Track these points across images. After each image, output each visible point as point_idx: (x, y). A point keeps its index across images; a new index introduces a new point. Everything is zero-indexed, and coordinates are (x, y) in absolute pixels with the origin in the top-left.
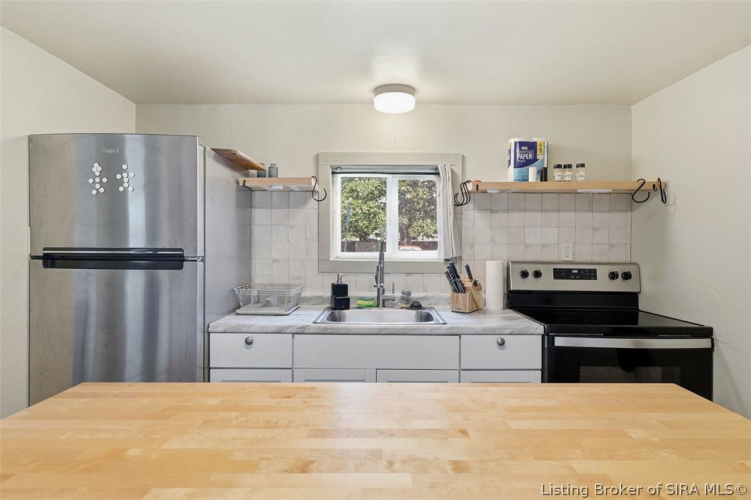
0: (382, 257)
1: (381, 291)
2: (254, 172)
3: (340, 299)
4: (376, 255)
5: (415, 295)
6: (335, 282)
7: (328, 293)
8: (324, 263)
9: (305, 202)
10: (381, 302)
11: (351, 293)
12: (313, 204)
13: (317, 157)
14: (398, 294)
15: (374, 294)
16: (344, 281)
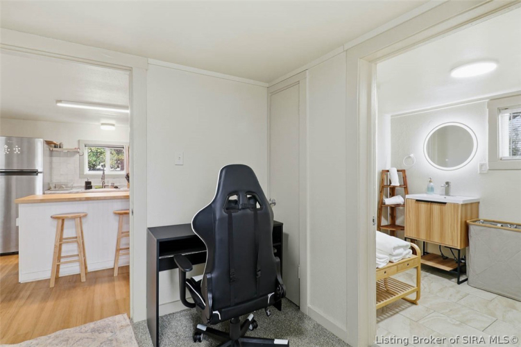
0: (104, 173)
1: (103, 183)
2: (53, 145)
3: (88, 186)
4: (102, 172)
5: (115, 185)
6: (87, 181)
7: (84, 185)
8: (82, 175)
9: (74, 155)
10: (104, 186)
11: (92, 184)
12: (78, 155)
13: (79, 141)
14: (110, 185)
15: (101, 185)
16: (89, 181)
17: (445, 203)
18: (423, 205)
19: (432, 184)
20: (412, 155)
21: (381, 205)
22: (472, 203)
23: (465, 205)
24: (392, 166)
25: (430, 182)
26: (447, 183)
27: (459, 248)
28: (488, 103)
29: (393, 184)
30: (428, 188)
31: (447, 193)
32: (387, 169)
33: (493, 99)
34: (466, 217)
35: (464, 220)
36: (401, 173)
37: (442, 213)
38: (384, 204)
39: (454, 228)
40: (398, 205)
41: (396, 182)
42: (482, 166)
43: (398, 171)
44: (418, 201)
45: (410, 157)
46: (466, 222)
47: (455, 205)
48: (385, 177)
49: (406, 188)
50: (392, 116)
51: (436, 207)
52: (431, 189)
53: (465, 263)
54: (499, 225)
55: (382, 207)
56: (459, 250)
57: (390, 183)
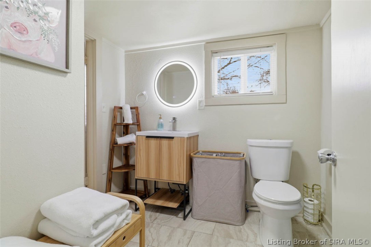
17: (173, 138)
18: (153, 142)
19: (162, 120)
20: (144, 93)
21: (114, 145)
22: (194, 137)
23: (189, 138)
24: (126, 103)
25: (160, 118)
26: (174, 119)
27: (185, 183)
28: (205, 45)
29: (126, 122)
30: (158, 125)
31: (174, 129)
32: (121, 106)
33: (208, 43)
34: (190, 150)
35: (188, 153)
36: (134, 110)
37: (170, 148)
38: (117, 144)
39: (181, 163)
40: (131, 144)
41: (129, 119)
42: (200, 102)
43: (131, 108)
44: (148, 137)
45: (143, 94)
46: (190, 155)
47: (182, 138)
48: (118, 114)
49: (139, 125)
50: (126, 52)
51: (165, 142)
52: (161, 126)
53: (188, 193)
54: (215, 155)
55: (113, 147)
56: (185, 185)
57: (124, 121)
